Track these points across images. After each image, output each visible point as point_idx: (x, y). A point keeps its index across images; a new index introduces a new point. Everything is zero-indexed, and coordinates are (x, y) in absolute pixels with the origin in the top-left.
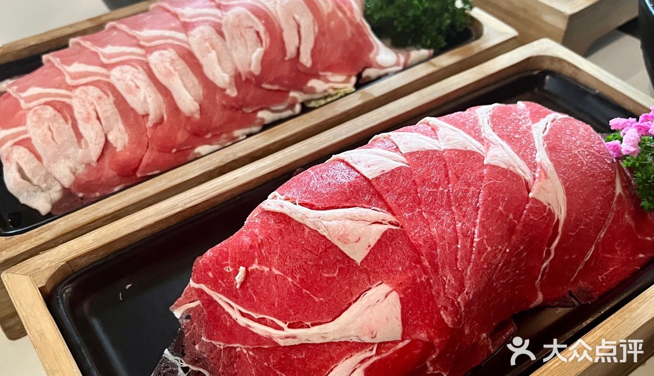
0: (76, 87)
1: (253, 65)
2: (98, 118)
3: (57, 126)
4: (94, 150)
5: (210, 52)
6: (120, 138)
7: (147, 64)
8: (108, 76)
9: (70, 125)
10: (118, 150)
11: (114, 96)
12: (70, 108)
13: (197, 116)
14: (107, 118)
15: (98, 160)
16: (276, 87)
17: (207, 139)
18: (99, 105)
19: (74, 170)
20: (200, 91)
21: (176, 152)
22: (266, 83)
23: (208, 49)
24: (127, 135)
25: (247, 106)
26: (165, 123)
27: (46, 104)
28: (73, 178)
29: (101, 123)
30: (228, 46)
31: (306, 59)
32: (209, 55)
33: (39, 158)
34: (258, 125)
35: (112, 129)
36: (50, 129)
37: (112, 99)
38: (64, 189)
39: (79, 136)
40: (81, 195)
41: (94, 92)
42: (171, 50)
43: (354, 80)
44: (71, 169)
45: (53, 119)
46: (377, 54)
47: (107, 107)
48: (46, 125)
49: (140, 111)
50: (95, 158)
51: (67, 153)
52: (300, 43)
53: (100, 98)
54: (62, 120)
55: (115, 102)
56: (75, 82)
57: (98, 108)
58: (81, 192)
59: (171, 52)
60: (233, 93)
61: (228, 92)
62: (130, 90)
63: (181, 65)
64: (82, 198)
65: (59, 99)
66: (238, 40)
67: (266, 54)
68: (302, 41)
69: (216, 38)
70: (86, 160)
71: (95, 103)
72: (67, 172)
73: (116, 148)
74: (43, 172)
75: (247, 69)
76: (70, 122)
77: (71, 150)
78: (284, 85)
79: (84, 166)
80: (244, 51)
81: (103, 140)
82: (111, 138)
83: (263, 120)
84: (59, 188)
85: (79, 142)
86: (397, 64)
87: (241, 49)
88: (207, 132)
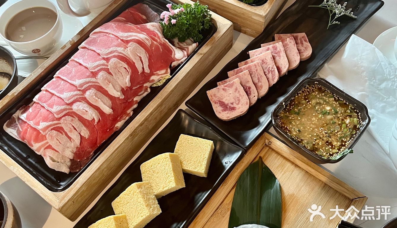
0: (61, 118)
1: (127, 84)
2: (75, 129)
3: (59, 137)
4: (77, 141)
5: (109, 85)
6: (86, 133)
7: (85, 98)
8: (72, 109)
9: (64, 135)
10: (86, 138)
11: (77, 117)
12: (62, 128)
13: (112, 113)
14: (78, 127)
15: (80, 144)
16: (138, 86)
17: (118, 120)
18: (73, 123)
19: (72, 151)
20: (109, 102)
21: (109, 131)
22: (134, 87)
23: (108, 83)
24: (88, 131)
25: (129, 99)
26: (101, 121)
27: (52, 130)
28: (73, 154)
29: (77, 131)
30: (115, 78)
31: (147, 70)
32: (109, 86)
33: (57, 151)
34: (136, 103)
35: (81, 131)
36: (57, 140)
37: (77, 118)
38: (71, 160)
39: (70, 138)
40: (79, 160)
41: (69, 118)
42: (92, 88)
43: (169, 71)
44: (71, 151)
45: (57, 135)
46: (175, 54)
47: (77, 123)
48: (55, 139)
49: (90, 119)
50: (79, 144)
51: (67, 146)
52: (143, 65)
53: (72, 120)
54: (60, 134)
55: (79, 119)
56: (59, 116)
57: (73, 125)
58: (78, 159)
59: (93, 90)
60: (122, 97)
61: (121, 98)
62: (84, 113)
63: (99, 94)
64: (79, 162)
65: (56, 126)
66: (118, 75)
67: (131, 77)
68: (144, 64)
69: (109, 76)
70: (76, 146)
71: (71, 123)
72: (70, 153)
73: (86, 137)
74: (61, 156)
75: (125, 86)
76: (64, 134)
77: (68, 145)
78: (141, 84)
79: (75, 148)
80: (122, 78)
81: (80, 136)
82: (82, 134)
83: (137, 101)
84: (69, 160)
85: (70, 140)
86: (184, 56)
87: (121, 78)
88: (118, 117)
